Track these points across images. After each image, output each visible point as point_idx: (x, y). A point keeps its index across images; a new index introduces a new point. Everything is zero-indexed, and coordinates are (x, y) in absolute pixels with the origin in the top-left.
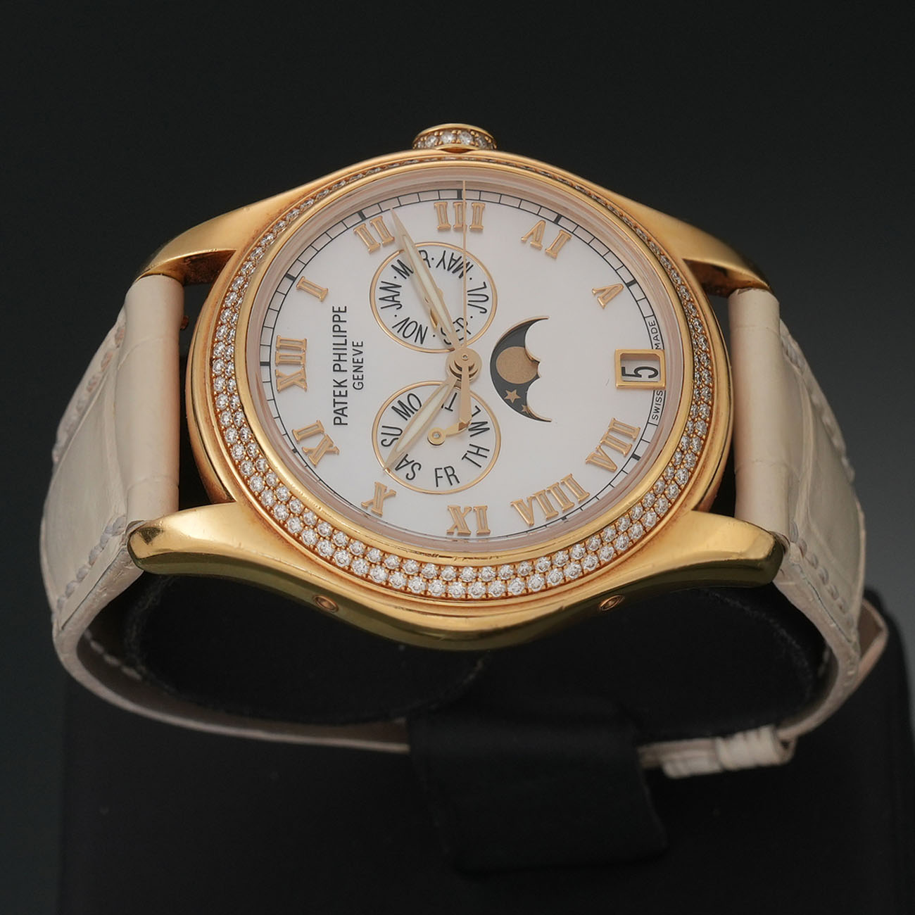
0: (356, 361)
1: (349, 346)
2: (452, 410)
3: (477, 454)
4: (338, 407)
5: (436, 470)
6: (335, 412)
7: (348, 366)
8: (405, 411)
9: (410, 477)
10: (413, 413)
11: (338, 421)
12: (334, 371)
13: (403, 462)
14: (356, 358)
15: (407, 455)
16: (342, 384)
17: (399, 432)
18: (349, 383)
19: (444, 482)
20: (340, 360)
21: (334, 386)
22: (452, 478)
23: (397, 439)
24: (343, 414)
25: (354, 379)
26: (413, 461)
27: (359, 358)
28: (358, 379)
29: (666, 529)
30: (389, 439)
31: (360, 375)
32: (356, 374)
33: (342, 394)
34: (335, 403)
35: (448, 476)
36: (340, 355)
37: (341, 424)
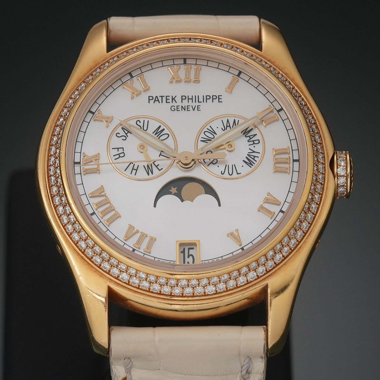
0: (188, 107)
1: (197, 104)
2: (159, 156)
3: (133, 169)
4: (160, 99)
5: (123, 148)
6: (157, 97)
7: (185, 103)
8: (158, 132)
9: (118, 135)
10: (157, 136)
11: (151, 98)
12: (182, 96)
13: (127, 131)
14: (191, 107)
15: (131, 133)
16: (174, 100)
17: (145, 129)
18: (174, 104)
19: (116, 152)
20: (188, 99)
21: (172, 96)
22: (118, 156)
23: (141, 128)
24: (155, 100)
25: (177, 106)
26: (128, 136)
27: (191, 109)
28: (177, 108)
29: (95, 272)
30: (141, 125)
31: (180, 109)
32: (180, 107)
33: (167, 100)
34: (162, 97)
35: (119, 154)
36: (192, 99)
37: (149, 100)
